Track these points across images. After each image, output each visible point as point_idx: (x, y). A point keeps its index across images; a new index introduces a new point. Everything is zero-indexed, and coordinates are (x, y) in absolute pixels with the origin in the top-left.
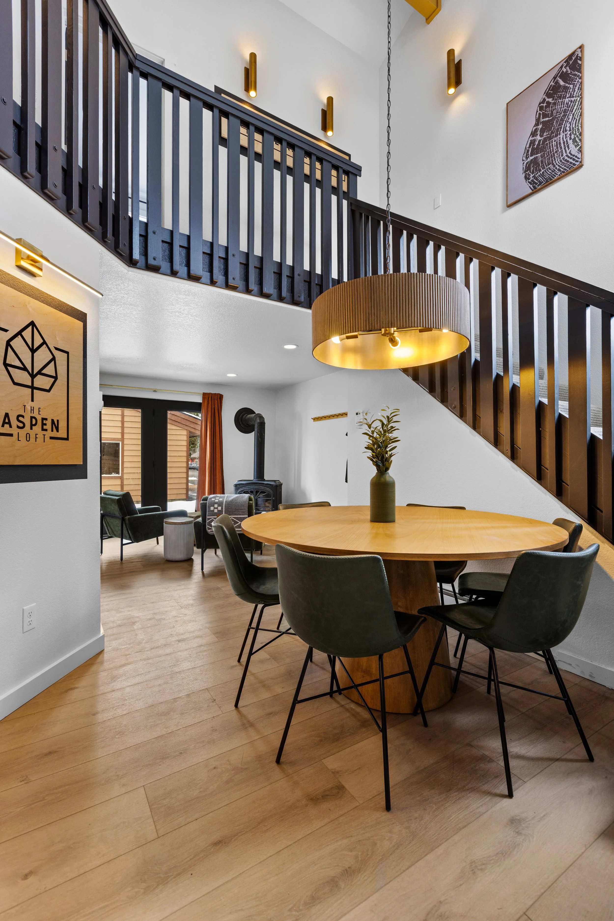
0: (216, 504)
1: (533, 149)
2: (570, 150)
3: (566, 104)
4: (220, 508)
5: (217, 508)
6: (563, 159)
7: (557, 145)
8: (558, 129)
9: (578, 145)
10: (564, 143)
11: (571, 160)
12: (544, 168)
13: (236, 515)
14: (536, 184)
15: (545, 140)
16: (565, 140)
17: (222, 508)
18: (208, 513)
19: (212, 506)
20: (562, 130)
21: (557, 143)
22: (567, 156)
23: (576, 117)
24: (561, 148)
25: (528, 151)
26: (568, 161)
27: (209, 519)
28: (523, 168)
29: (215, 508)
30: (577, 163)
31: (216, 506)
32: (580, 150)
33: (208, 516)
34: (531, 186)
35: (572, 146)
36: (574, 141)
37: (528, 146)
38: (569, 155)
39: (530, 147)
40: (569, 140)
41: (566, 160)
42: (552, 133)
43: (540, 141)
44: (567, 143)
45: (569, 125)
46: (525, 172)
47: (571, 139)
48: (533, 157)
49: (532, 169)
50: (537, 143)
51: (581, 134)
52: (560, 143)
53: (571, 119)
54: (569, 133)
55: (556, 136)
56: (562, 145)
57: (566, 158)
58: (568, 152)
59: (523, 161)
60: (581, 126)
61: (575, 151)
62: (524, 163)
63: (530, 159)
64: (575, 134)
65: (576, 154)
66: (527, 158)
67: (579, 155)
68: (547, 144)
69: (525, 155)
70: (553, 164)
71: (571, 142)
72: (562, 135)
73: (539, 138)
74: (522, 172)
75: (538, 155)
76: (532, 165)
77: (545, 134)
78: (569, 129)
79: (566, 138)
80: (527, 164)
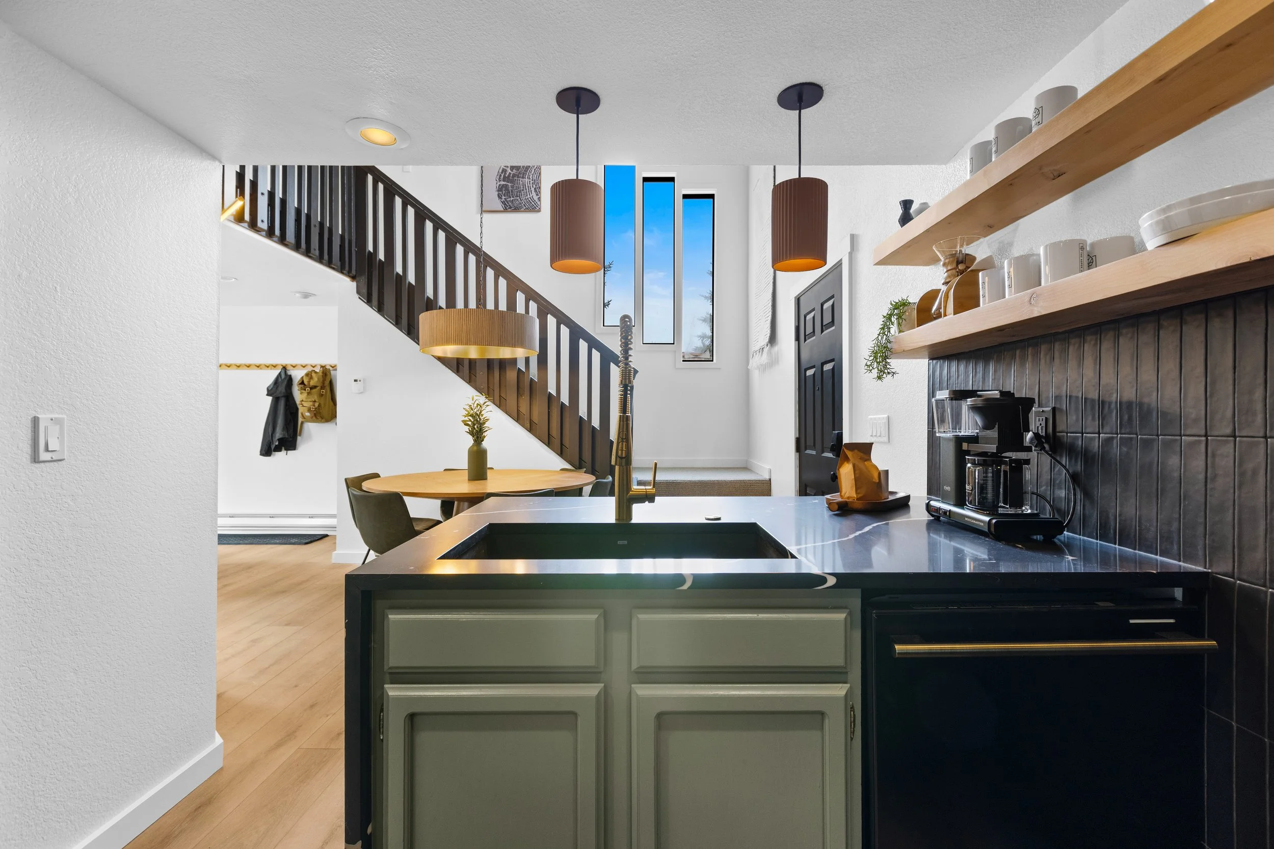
1: (504, 177)
6: (528, 199)
7: (523, 185)
8: (524, 173)
9: (538, 195)
10: (528, 186)
11: (533, 203)
12: (513, 197)
14: (507, 206)
15: (514, 176)
21: (523, 183)
24: (526, 189)
25: (501, 176)
26: (531, 202)
28: (497, 187)
30: (538, 208)
32: (539, 199)
34: (503, 206)
35: (534, 194)
37: (500, 171)
38: (532, 198)
39: (502, 173)
40: (531, 187)
41: (529, 201)
42: (520, 173)
43: (510, 173)
44: (531, 189)
45: (531, 176)
46: (498, 191)
47: (533, 187)
48: (505, 183)
49: (504, 192)
50: (508, 173)
51: (540, 188)
52: (525, 185)
53: (533, 172)
54: (532, 182)
55: (523, 178)
56: (527, 188)
57: (530, 199)
58: (531, 195)
59: (496, 180)
60: (540, 183)
61: (536, 198)
62: (497, 183)
63: (502, 183)
64: (536, 185)
65: (537, 201)
66: (500, 181)
67: (539, 203)
68: (516, 180)
69: (498, 177)
70: (520, 198)
71: (533, 189)
72: (527, 180)
73: (510, 171)
74: (495, 190)
75: (508, 184)
76: (504, 189)
77: (514, 171)
78: (531, 178)
79: (530, 184)
80: (500, 185)
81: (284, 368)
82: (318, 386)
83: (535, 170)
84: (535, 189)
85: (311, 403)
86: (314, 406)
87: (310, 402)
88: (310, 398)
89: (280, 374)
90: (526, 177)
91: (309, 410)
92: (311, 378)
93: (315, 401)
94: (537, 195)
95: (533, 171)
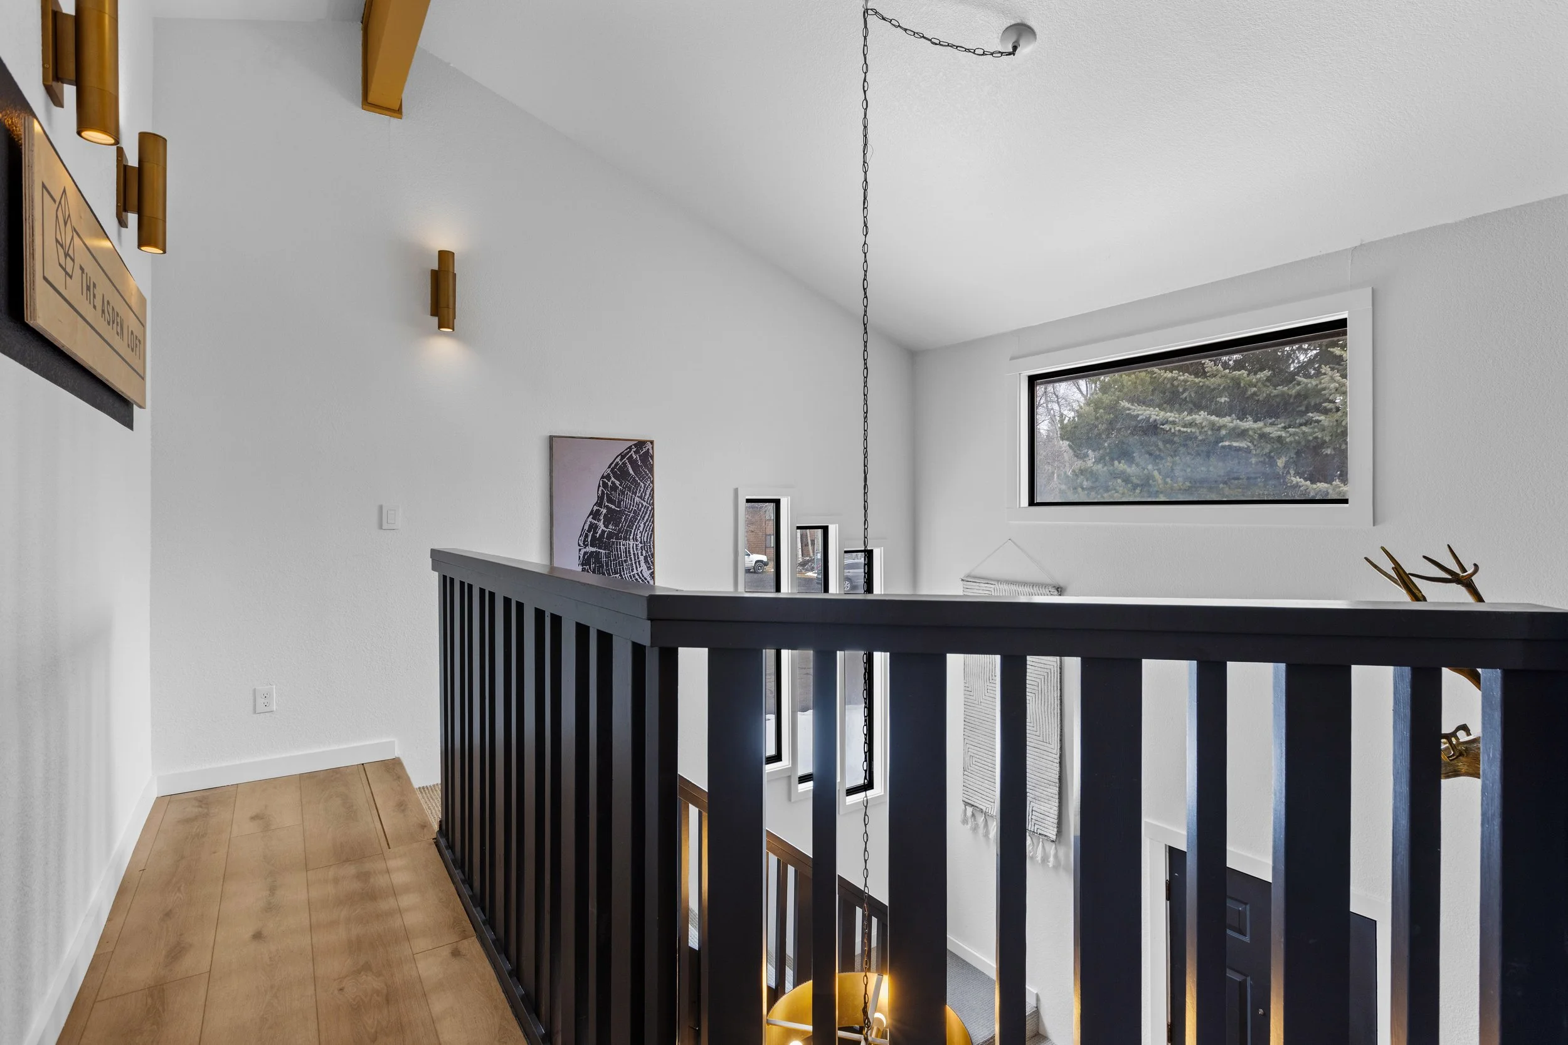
1: (593, 538)
2: (641, 568)
3: (636, 504)
6: (634, 577)
7: (626, 551)
8: (627, 531)
9: (651, 569)
10: (634, 554)
15: (610, 535)
16: (636, 552)
20: (632, 535)
21: (626, 548)
22: (638, 574)
23: (648, 529)
24: (631, 558)
25: (587, 536)
28: (580, 557)
32: (652, 575)
35: (644, 566)
36: (646, 561)
37: (586, 527)
38: (640, 574)
39: (589, 531)
40: (640, 554)
41: (636, 579)
42: (620, 531)
43: (603, 532)
44: (638, 558)
45: (639, 535)
46: (583, 565)
47: (642, 555)
48: (594, 549)
49: (592, 566)
50: (600, 532)
51: (653, 555)
52: (629, 551)
53: (641, 529)
54: (640, 545)
55: (625, 539)
56: (632, 556)
57: (637, 577)
58: (639, 570)
59: (579, 545)
60: (654, 547)
61: (647, 573)
62: (580, 550)
63: (590, 549)
64: (647, 552)
65: (648, 579)
66: (586, 546)
67: (651, 582)
68: (613, 542)
69: (582, 538)
70: (621, 575)
71: (642, 558)
72: (631, 542)
73: (602, 527)
74: (577, 562)
75: (601, 551)
76: (593, 560)
77: (610, 526)
78: (639, 540)
79: (637, 549)
80: (585, 553)
83: (645, 524)
84: (646, 558)
90: (631, 537)
94: (649, 568)
95: (642, 525)
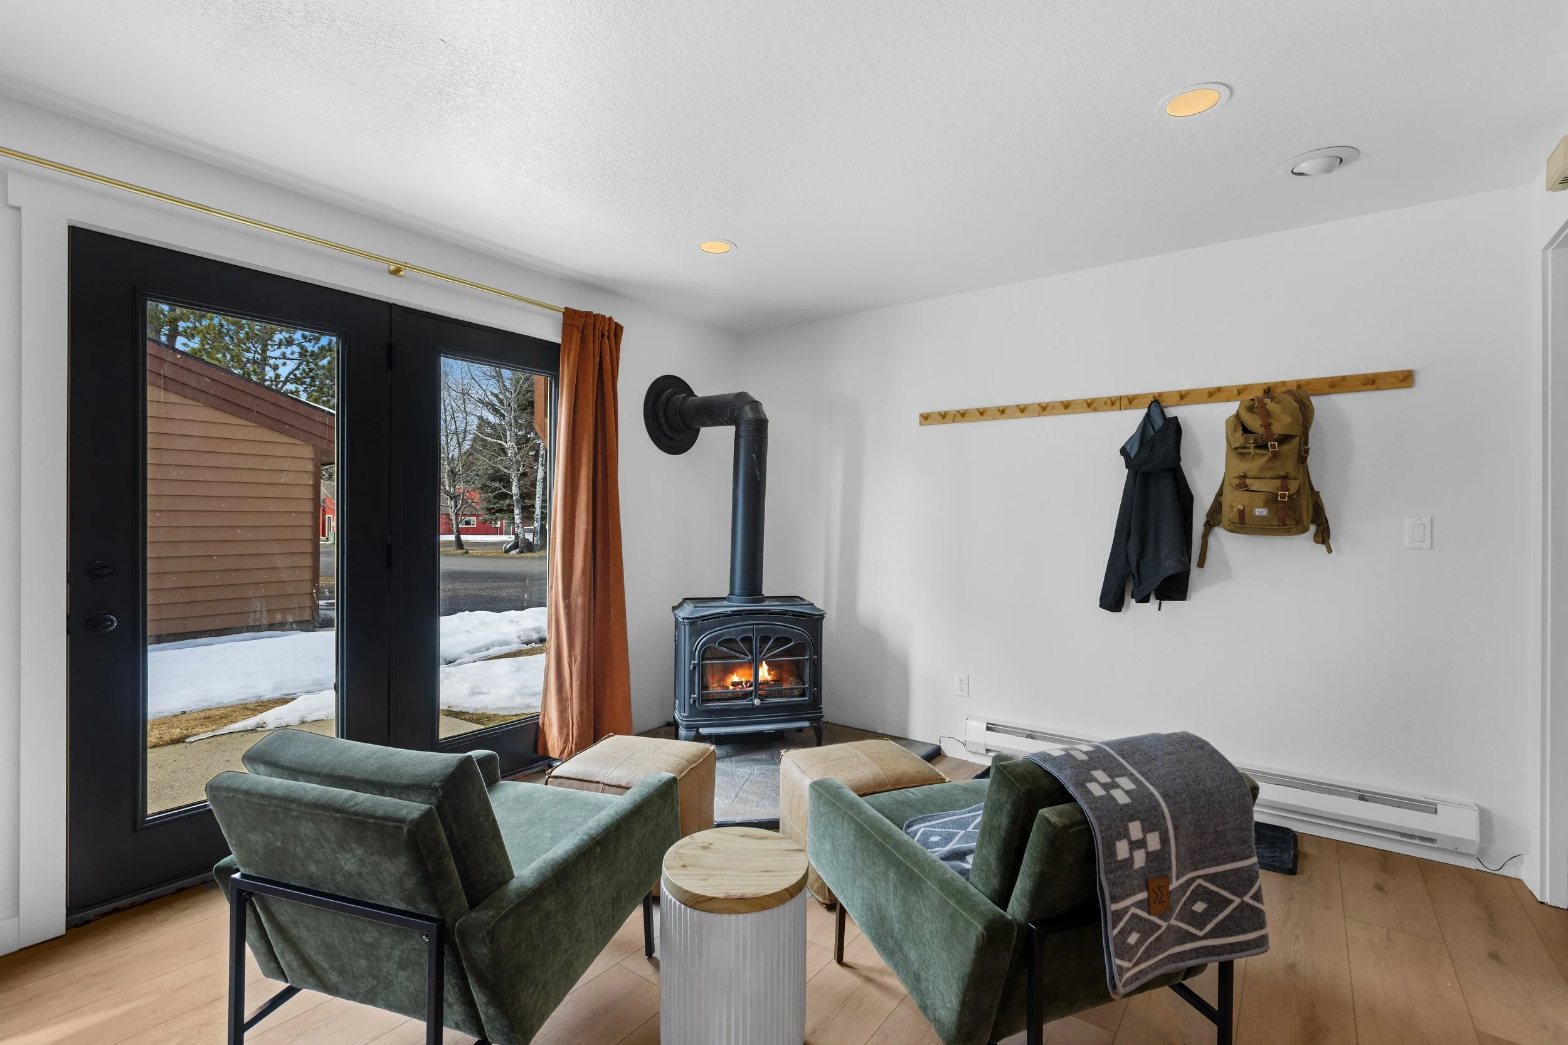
0: (1132, 819)
4: (1154, 842)
5: (1141, 844)
13: (1217, 862)
17: (1164, 840)
18: (1113, 884)
19: (1119, 838)
27: (1118, 915)
29: (1135, 845)
31: (1135, 830)
33: (1114, 900)
81: (1156, 403)
82: (1294, 437)
85: (1278, 483)
86: (1288, 490)
87: (1272, 478)
88: (1271, 469)
89: (1148, 416)
91: (1271, 501)
92: (1266, 415)
93: (1285, 478)
